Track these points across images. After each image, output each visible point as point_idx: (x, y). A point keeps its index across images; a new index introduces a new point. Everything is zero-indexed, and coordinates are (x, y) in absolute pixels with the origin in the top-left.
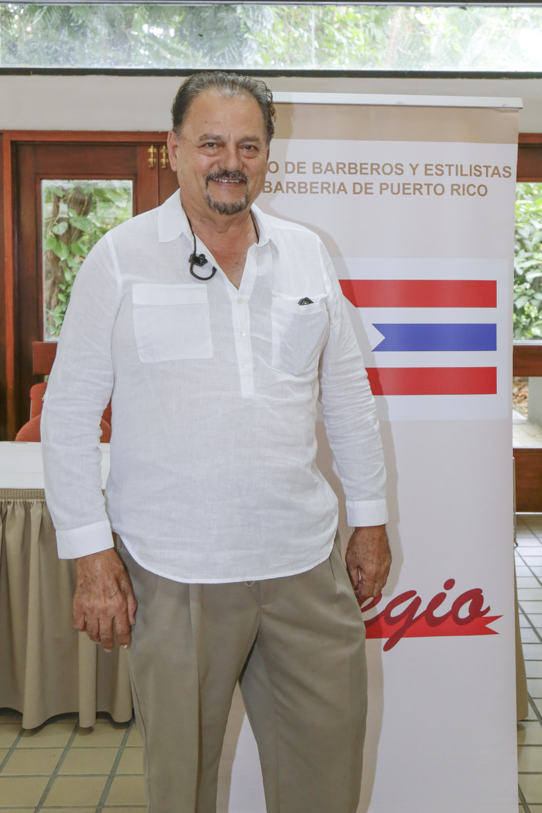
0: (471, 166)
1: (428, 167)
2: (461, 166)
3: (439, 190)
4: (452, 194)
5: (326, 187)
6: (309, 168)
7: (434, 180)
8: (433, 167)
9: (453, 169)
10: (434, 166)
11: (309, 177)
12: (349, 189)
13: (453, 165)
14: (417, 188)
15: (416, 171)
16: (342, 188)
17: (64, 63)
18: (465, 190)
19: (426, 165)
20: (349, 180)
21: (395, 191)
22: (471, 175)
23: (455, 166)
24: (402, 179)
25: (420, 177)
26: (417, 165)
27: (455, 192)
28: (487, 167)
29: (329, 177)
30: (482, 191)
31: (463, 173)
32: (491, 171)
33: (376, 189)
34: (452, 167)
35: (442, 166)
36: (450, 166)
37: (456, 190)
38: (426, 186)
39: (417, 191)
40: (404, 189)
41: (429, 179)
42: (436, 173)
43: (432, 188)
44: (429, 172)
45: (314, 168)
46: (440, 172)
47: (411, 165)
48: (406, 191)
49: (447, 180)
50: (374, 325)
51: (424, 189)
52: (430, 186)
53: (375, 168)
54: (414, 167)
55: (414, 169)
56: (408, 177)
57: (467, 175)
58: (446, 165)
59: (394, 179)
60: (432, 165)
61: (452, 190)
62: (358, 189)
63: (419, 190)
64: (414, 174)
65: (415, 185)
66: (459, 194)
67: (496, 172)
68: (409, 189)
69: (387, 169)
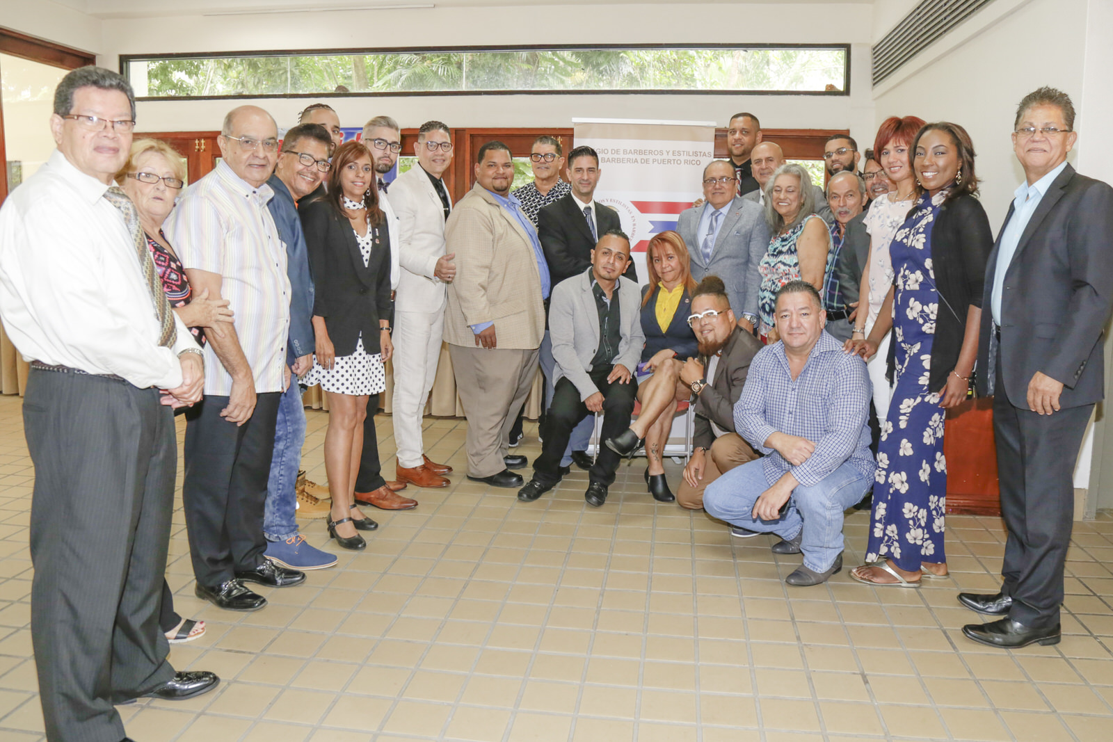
0: (693, 152)
2: (689, 151)
3: (679, 162)
4: (685, 163)
5: (629, 160)
6: (622, 152)
7: (677, 158)
8: (676, 152)
9: (686, 153)
11: (621, 156)
12: (639, 161)
14: (669, 161)
16: (636, 161)
18: (691, 162)
19: (673, 151)
20: (639, 157)
21: (659, 162)
22: (693, 156)
24: (662, 157)
25: (671, 157)
26: (669, 151)
28: (700, 152)
29: (630, 156)
30: (698, 163)
31: (690, 154)
32: (702, 154)
33: (651, 161)
35: (681, 152)
36: (684, 152)
38: (673, 160)
39: (669, 163)
40: (663, 161)
41: (674, 157)
42: (678, 155)
44: (674, 154)
45: (624, 152)
47: (666, 150)
48: (664, 163)
49: (683, 158)
50: (650, 222)
51: (672, 162)
52: (675, 160)
53: (651, 152)
55: (668, 153)
56: (665, 156)
57: (691, 156)
59: (659, 157)
62: (643, 162)
64: (668, 155)
65: (668, 159)
66: (688, 163)
67: (705, 154)
68: (666, 161)
69: (656, 153)
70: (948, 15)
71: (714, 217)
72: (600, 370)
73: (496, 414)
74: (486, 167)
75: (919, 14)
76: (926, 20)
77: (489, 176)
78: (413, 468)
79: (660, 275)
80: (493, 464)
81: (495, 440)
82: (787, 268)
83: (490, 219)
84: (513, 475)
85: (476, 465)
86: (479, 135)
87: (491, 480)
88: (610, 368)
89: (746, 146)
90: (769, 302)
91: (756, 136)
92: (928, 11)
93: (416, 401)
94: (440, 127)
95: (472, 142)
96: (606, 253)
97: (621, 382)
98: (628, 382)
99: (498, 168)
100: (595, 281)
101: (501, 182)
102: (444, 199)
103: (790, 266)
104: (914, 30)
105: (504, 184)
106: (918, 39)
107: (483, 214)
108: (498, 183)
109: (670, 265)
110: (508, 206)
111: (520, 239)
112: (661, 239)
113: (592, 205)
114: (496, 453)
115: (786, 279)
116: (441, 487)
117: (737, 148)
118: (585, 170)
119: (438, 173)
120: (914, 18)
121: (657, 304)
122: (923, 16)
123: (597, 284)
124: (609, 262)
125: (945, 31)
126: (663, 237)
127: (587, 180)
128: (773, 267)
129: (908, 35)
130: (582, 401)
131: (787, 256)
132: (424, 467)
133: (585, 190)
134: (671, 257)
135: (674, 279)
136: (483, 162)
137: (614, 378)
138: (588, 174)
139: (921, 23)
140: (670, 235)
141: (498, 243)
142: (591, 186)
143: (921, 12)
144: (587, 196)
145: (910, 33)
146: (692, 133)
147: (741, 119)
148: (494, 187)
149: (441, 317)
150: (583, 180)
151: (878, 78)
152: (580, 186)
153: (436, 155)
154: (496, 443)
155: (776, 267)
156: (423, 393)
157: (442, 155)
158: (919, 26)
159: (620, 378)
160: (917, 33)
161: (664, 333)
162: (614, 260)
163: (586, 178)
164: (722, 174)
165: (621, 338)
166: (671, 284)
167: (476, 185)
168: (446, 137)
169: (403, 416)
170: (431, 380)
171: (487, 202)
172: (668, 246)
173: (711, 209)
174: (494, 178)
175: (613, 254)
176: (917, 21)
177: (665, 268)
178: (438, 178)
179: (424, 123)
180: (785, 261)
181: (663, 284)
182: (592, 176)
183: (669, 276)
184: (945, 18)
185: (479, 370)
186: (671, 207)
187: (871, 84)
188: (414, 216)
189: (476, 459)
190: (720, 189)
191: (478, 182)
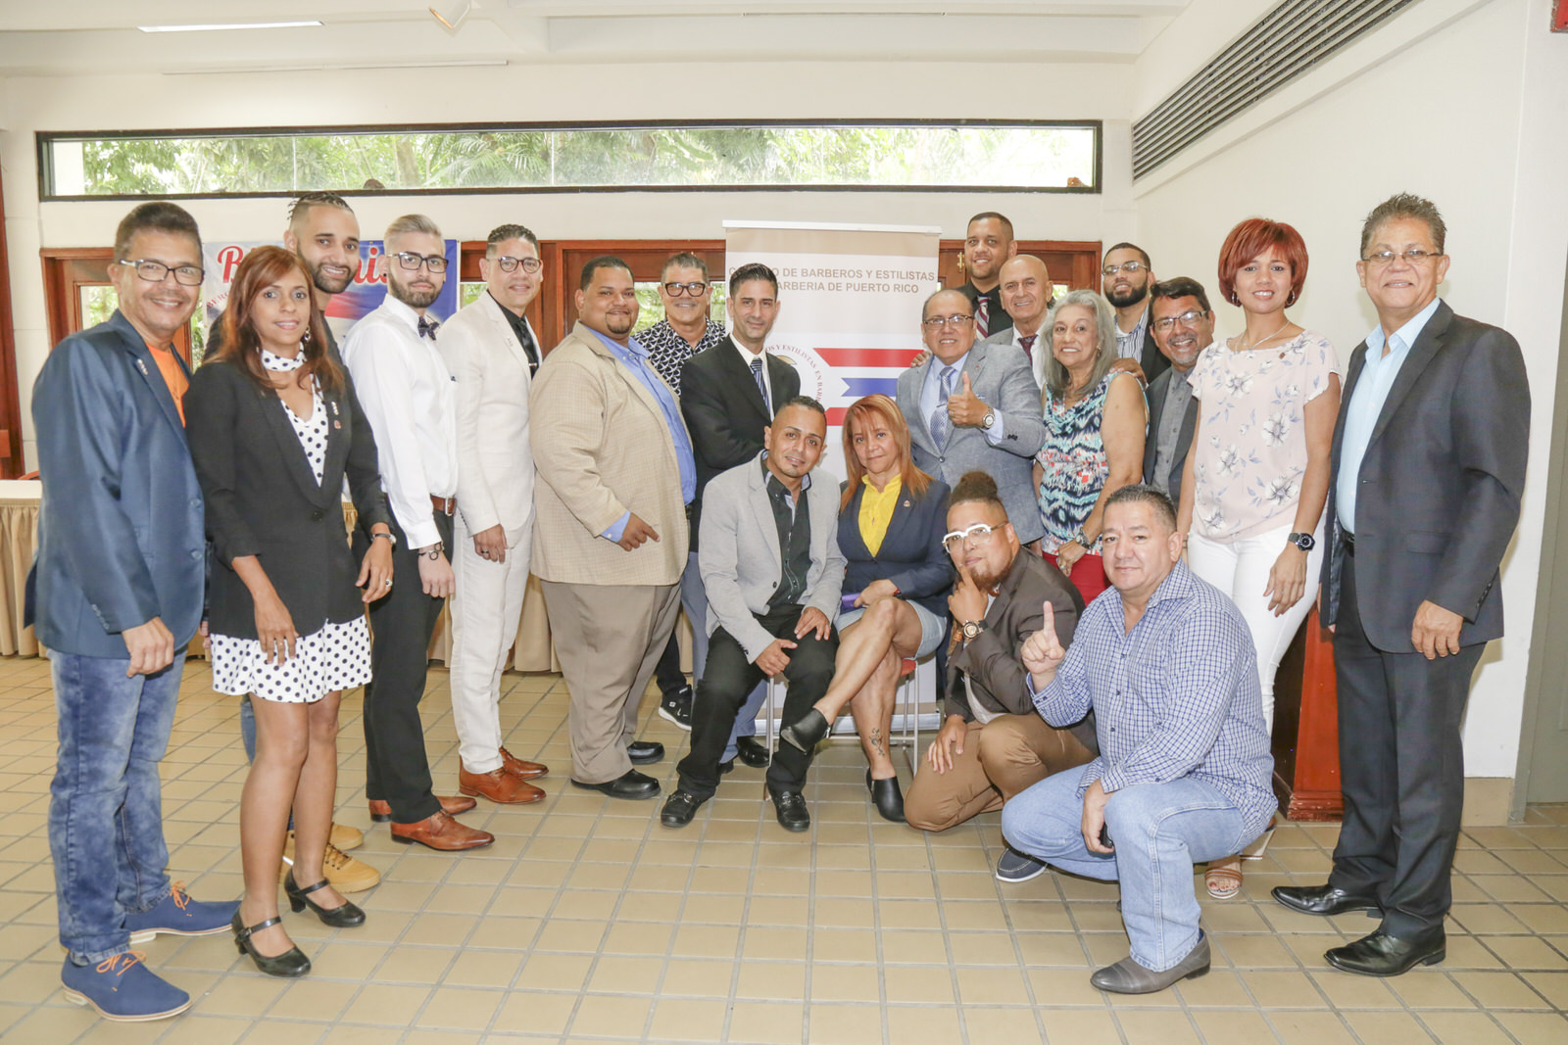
0: (907, 272)
2: (901, 272)
3: (886, 288)
4: (895, 291)
5: (810, 286)
6: (799, 273)
7: (883, 281)
8: (882, 273)
9: (896, 274)
11: (799, 279)
12: (826, 286)
14: (871, 287)
15: (871, 275)
16: (821, 286)
18: (904, 288)
19: (877, 271)
20: (825, 281)
21: (857, 288)
22: (907, 279)
23: (896, 272)
24: (861, 281)
25: (873, 280)
26: (872, 271)
28: (918, 273)
29: (812, 279)
30: (915, 291)
31: (902, 277)
32: (921, 276)
33: (844, 287)
35: (888, 272)
36: (893, 272)
37: (898, 288)
38: (877, 286)
39: (871, 289)
40: (862, 287)
41: (879, 281)
42: (884, 277)
43: (881, 287)
44: (879, 276)
45: (803, 273)
46: (886, 276)
47: (867, 271)
48: (864, 289)
49: (891, 282)
50: (844, 379)
51: (876, 288)
52: (880, 285)
53: (843, 273)
54: (870, 272)
55: (869, 274)
56: (865, 279)
57: (905, 279)
58: (891, 271)
59: (856, 281)
60: (880, 271)
61: (895, 288)
62: (832, 287)
64: (869, 277)
65: (870, 285)
66: (899, 292)
67: (924, 276)
68: (866, 287)
69: (851, 274)
70: (1264, 74)
71: (944, 378)
72: (781, 616)
73: (617, 683)
74: (596, 294)
75: (1211, 75)
76: (1224, 82)
77: (601, 309)
78: (486, 774)
79: (864, 463)
80: (612, 763)
81: (613, 726)
82: (1091, 454)
83: (600, 381)
84: (643, 779)
85: (586, 765)
86: (575, 251)
87: (608, 788)
88: (798, 610)
89: (993, 262)
90: (1065, 507)
91: (1008, 248)
92: (1228, 70)
93: (489, 670)
94: (521, 234)
95: (566, 261)
96: (791, 435)
97: (818, 637)
98: (826, 637)
99: (616, 297)
100: (770, 474)
101: (621, 320)
102: (530, 349)
103: (1095, 451)
104: (1204, 97)
105: (626, 323)
106: (1210, 111)
107: (589, 372)
108: (616, 321)
109: (879, 447)
110: (628, 359)
111: (648, 412)
112: (866, 407)
113: (762, 356)
114: (616, 745)
115: (1088, 470)
116: (530, 802)
117: (980, 266)
118: (757, 303)
119: (520, 307)
120: (1202, 81)
121: (862, 511)
122: (1219, 77)
123: (773, 477)
124: (796, 450)
125: (1258, 97)
126: (869, 403)
127: (760, 318)
128: (1068, 453)
129: (1193, 106)
130: (750, 662)
131: (1088, 436)
132: (503, 771)
133: (754, 334)
134: (882, 435)
135: (887, 469)
136: (591, 288)
137: (806, 630)
138: (761, 309)
139: (1216, 88)
140: (879, 399)
141: (611, 419)
142: (764, 328)
143: (1215, 71)
144: (757, 343)
145: (1198, 102)
146: (905, 244)
147: (985, 221)
148: (609, 326)
149: (527, 536)
150: (754, 318)
151: (1140, 170)
152: (747, 326)
153: (516, 279)
154: (615, 729)
155: (1074, 453)
156: (499, 656)
157: (525, 279)
158: (1212, 91)
159: (815, 630)
160: (1209, 102)
161: (874, 556)
162: (804, 448)
163: (757, 314)
164: (953, 310)
165: (810, 563)
166: (880, 479)
167: (578, 327)
168: (530, 250)
169: (467, 693)
170: (512, 632)
171: (595, 353)
172: (877, 417)
173: (939, 366)
174: (609, 313)
175: (803, 437)
176: (1209, 84)
177: (873, 451)
178: (520, 316)
179: (495, 228)
180: (1087, 444)
181: (869, 479)
182: (767, 312)
183: (877, 465)
184: (1257, 79)
185: (584, 617)
186: (875, 357)
187: (1131, 177)
188: (481, 376)
189: (585, 755)
190: (950, 333)
191: (581, 322)
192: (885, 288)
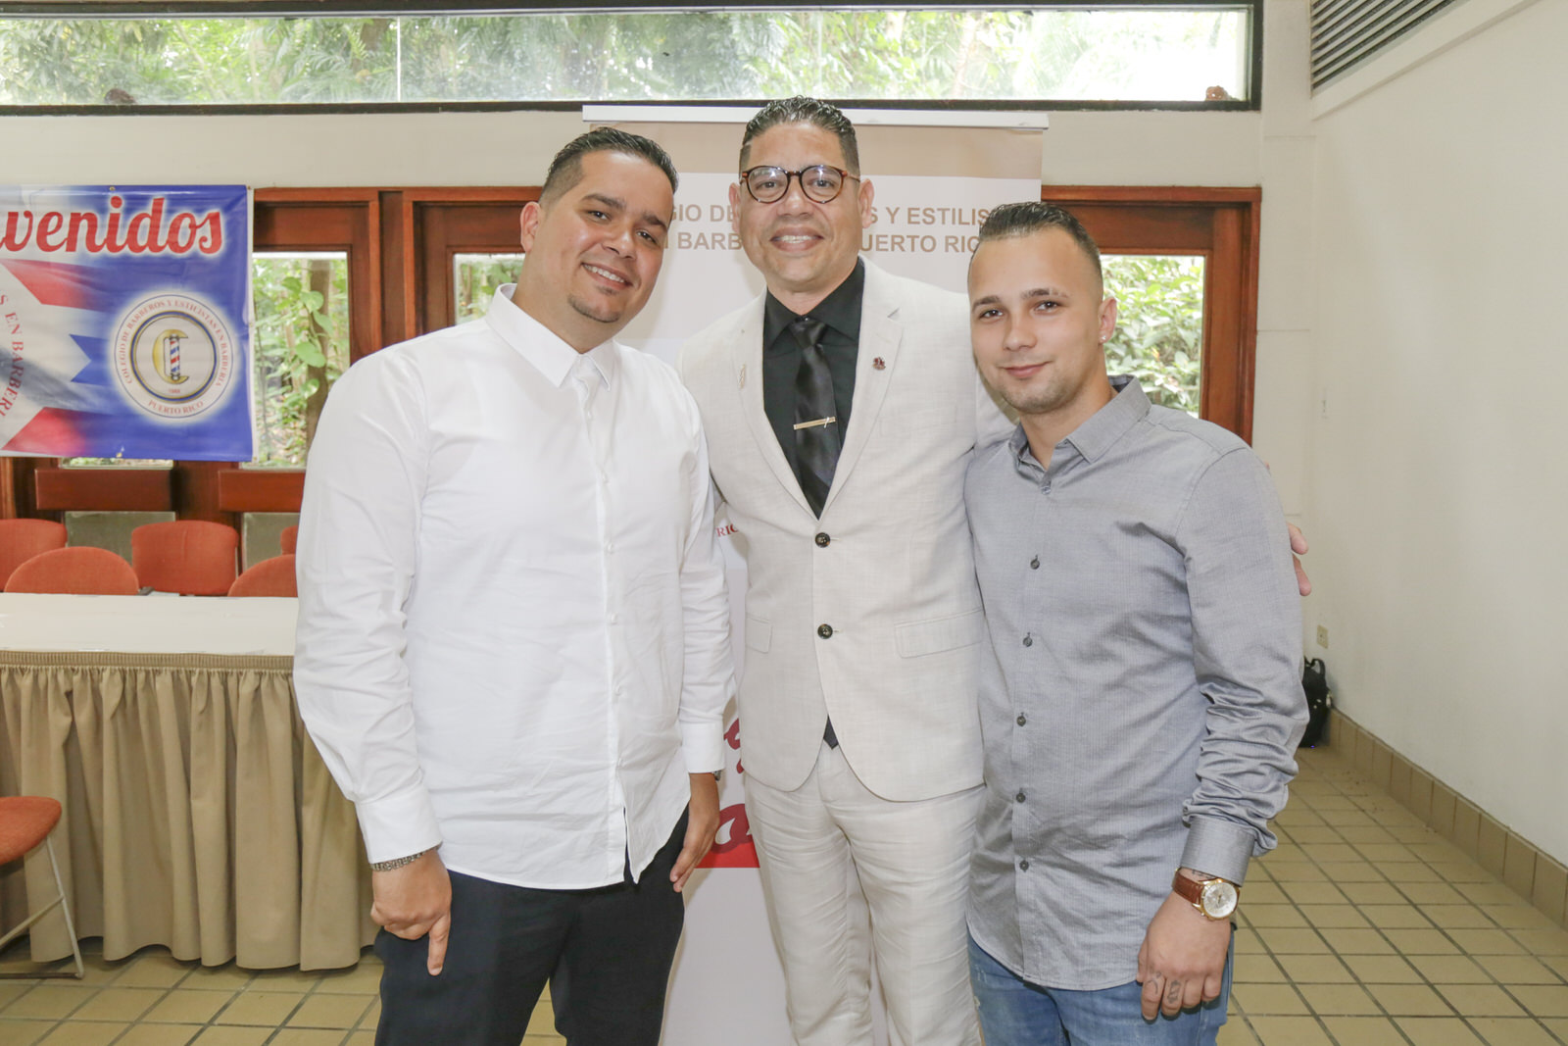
0: (974, 211)
1: (913, 212)
2: (960, 210)
3: (928, 244)
4: (947, 250)
7: (921, 230)
8: (920, 213)
9: (949, 215)
10: (922, 210)
13: (948, 209)
15: (896, 217)
17: (483, 96)
19: (910, 210)
22: (974, 223)
23: (951, 212)
24: (875, 229)
25: (901, 227)
26: (897, 209)
27: (950, 247)
31: (963, 221)
34: (946, 212)
35: (933, 211)
36: (943, 211)
37: (953, 245)
38: (910, 239)
39: (896, 246)
40: (878, 243)
41: (913, 230)
42: (924, 221)
43: (917, 242)
44: (913, 219)
46: (929, 220)
47: (888, 209)
48: (881, 246)
49: (940, 231)
51: (907, 244)
52: (916, 240)
54: (893, 211)
55: (893, 216)
57: (968, 224)
58: (939, 209)
60: (918, 209)
61: (947, 244)
63: (898, 244)
64: (893, 222)
65: (893, 237)
66: (957, 250)
68: (885, 243)
146: (972, 152)
192: (926, 244)
